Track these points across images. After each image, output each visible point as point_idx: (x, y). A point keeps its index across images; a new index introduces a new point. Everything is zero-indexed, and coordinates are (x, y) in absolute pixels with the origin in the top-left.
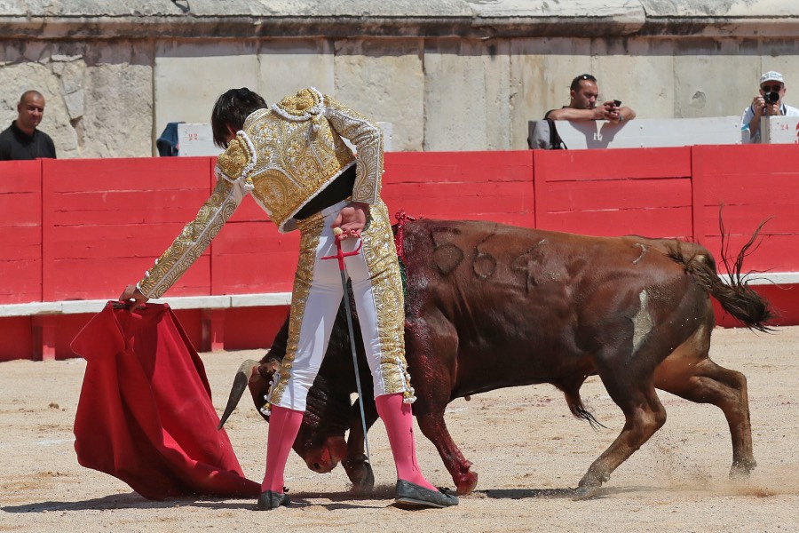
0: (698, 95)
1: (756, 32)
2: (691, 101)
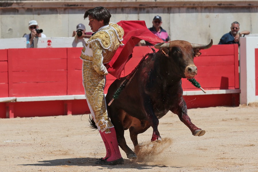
0: (10, 30)
1: (32, 6)
2: (7, 32)
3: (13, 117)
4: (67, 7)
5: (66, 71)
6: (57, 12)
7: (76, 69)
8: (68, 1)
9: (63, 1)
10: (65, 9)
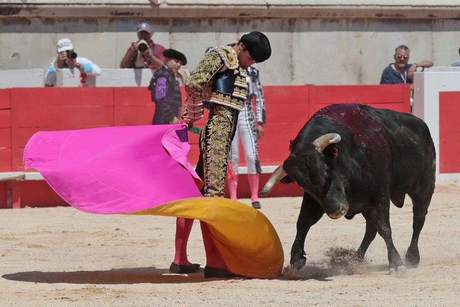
0: (15, 55)
1: (53, 14)
2: (10, 58)
4: (114, 16)
8: (117, 6)
9: (108, 6)
10: (111, 20)
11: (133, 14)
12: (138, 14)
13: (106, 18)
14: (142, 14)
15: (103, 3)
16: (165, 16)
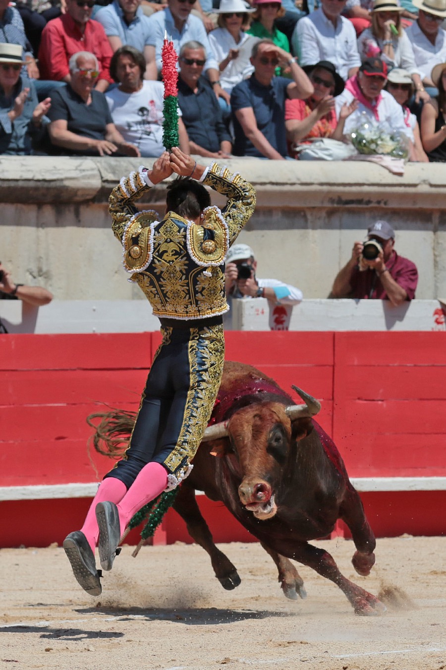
3: (165, 542)
4: (335, 205)
5: (331, 402)
6: (306, 220)
7: (359, 399)
8: (341, 189)
9: (325, 188)
10: (331, 213)
11: (369, 202)
12: (379, 202)
13: (320, 209)
14: (385, 203)
15: (316, 182)
16: (427, 206)
